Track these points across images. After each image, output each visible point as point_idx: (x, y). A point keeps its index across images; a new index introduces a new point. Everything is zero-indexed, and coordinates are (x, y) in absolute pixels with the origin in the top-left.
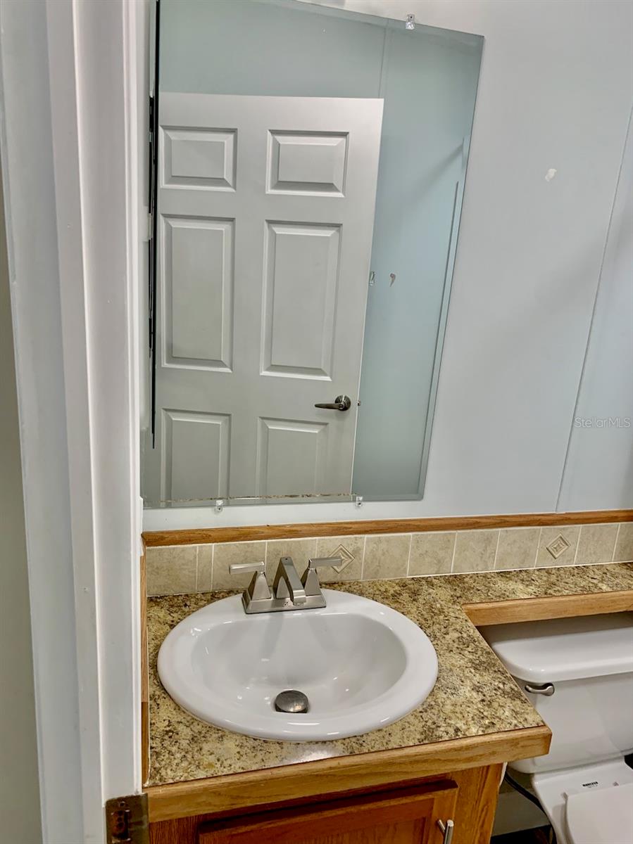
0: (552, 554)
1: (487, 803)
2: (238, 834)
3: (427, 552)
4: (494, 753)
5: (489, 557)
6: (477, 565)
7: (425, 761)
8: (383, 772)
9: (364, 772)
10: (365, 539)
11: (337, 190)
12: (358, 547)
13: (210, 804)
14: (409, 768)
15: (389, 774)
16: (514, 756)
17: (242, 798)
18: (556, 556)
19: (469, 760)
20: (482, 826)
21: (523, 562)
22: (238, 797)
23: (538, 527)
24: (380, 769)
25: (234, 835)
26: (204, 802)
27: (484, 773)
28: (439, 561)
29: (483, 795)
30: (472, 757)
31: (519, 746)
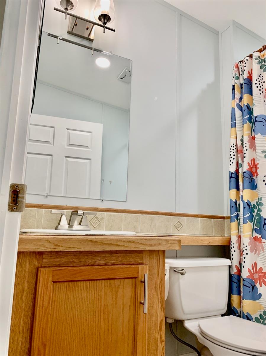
0: (177, 228)
1: (161, 281)
2: (56, 270)
3: (129, 222)
4: (160, 244)
5: (153, 227)
6: (149, 230)
7: (133, 242)
8: (117, 244)
9: (109, 242)
10: (105, 214)
11: (89, 148)
12: (102, 217)
13: (45, 246)
14: (127, 244)
15: (119, 246)
16: (168, 247)
17: (59, 246)
18: (179, 230)
19: (150, 245)
20: (161, 294)
21: (166, 231)
22: (57, 245)
23: (170, 216)
24: (116, 243)
25: (54, 270)
26: (43, 245)
27: (158, 264)
28: (135, 227)
29: (159, 276)
30: (151, 244)
31: (169, 243)
